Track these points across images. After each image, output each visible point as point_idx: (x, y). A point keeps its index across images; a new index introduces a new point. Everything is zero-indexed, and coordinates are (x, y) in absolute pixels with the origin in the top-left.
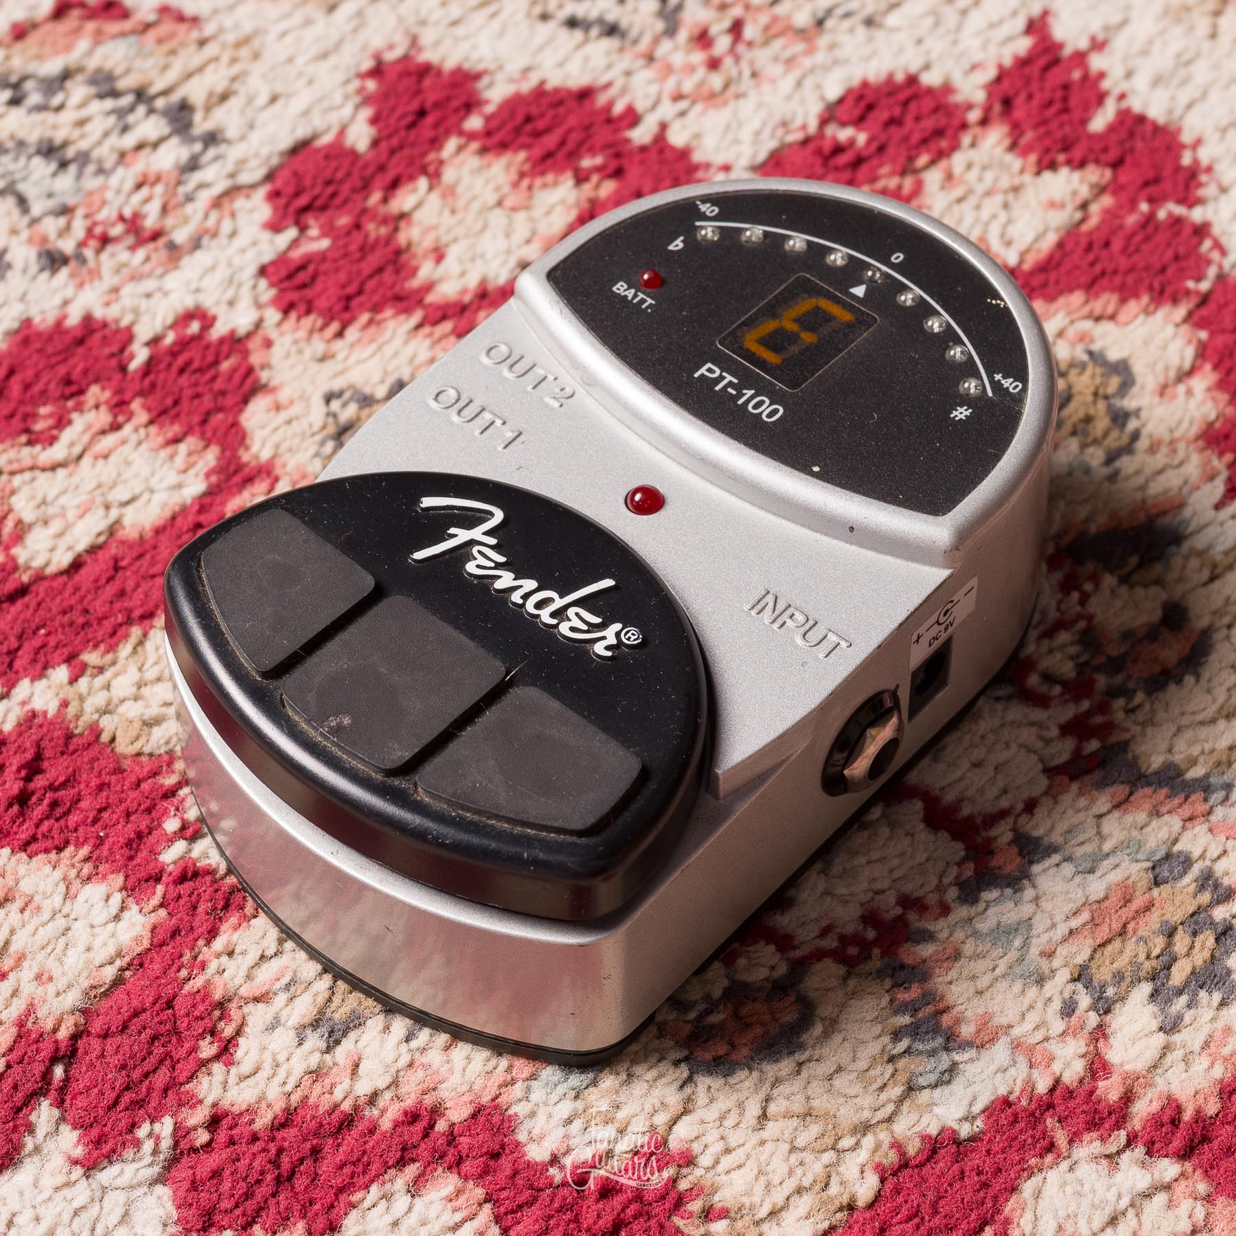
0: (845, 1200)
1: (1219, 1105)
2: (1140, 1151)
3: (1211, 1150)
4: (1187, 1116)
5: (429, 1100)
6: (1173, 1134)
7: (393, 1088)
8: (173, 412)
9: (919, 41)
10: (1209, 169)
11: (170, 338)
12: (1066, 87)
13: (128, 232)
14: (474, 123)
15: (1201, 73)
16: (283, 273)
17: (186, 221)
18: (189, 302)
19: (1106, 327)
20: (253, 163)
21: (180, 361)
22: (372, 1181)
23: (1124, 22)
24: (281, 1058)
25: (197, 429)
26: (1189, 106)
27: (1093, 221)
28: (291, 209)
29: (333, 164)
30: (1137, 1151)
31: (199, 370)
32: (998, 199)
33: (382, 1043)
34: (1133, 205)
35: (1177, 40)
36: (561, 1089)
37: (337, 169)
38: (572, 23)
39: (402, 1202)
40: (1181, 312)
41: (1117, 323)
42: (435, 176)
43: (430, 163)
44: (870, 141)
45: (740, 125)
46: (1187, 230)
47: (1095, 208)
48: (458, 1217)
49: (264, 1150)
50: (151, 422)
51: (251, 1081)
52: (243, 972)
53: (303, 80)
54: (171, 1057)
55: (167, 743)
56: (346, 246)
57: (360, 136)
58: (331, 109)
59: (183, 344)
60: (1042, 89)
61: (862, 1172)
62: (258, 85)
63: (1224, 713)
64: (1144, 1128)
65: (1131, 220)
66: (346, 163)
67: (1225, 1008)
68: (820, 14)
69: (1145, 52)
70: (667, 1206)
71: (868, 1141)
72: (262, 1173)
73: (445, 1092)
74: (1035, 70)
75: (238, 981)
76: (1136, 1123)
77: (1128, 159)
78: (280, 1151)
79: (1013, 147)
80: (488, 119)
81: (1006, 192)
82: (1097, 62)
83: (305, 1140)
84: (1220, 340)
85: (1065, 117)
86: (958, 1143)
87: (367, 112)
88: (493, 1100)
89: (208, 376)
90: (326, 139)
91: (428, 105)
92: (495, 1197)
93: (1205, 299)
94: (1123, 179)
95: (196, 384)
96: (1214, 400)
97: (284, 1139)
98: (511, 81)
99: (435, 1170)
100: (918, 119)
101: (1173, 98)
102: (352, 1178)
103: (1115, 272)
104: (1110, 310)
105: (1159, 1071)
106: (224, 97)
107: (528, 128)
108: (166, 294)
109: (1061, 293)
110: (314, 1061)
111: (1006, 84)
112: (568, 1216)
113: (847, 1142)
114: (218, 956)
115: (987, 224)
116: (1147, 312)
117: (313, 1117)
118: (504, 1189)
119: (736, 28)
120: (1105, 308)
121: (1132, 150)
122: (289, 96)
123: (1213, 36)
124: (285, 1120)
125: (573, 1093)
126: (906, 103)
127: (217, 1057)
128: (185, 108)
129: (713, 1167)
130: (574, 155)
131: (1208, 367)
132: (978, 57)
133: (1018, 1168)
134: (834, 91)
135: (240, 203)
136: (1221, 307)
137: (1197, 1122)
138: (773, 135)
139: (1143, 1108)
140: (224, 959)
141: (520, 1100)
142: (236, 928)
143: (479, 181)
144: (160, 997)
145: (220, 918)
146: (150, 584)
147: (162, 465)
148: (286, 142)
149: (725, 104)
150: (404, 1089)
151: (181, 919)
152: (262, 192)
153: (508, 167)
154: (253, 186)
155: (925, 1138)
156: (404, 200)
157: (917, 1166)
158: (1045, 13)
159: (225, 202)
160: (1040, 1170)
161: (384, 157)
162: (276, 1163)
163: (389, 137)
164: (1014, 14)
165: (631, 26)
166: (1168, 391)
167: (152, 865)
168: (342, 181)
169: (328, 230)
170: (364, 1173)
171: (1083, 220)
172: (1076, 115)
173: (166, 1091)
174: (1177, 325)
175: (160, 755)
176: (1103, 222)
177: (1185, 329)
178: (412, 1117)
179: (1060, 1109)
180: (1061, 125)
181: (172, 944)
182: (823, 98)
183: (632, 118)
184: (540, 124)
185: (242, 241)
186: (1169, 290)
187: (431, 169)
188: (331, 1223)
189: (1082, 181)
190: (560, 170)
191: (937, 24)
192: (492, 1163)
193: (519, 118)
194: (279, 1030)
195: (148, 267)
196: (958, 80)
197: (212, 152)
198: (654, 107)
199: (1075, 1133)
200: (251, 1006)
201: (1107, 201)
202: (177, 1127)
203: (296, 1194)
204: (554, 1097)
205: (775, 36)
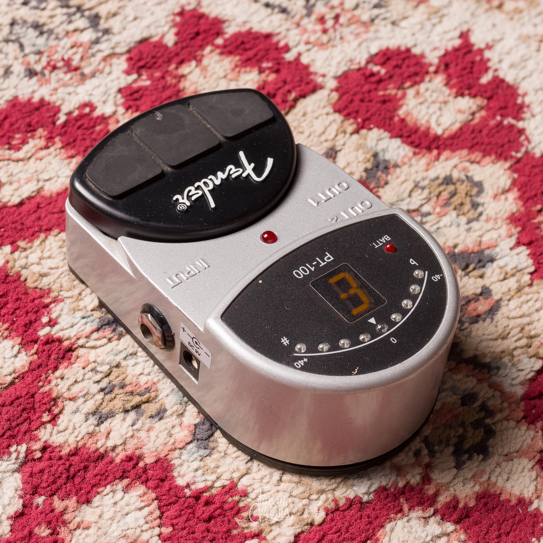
0: (310, 521)
1: (475, 503)
2: (438, 518)
3: (469, 521)
4: (461, 505)
5: (137, 453)
6: (454, 512)
7: (123, 445)
8: (72, 145)
9: (413, 34)
10: (528, 106)
11: (76, 113)
12: (473, 63)
13: (65, 65)
14: (219, 41)
15: (531, 65)
16: (129, 93)
17: (90, 64)
18: (86, 99)
19: (475, 166)
20: (123, 44)
21: (79, 123)
22: (108, 484)
23: (501, 39)
24: (77, 426)
25: (82, 153)
26: (524, 79)
27: (476, 121)
28: (136, 66)
29: (157, 50)
30: (437, 517)
31: (86, 129)
32: (437, 105)
33: (121, 425)
34: (494, 116)
35: (522, 50)
36: (195, 456)
37: (158, 52)
38: (267, 5)
39: (120, 494)
40: (508, 164)
41: (480, 165)
42: (199, 61)
43: (198, 56)
44: (386, 73)
45: (332, 58)
46: (515, 131)
47: (478, 116)
48: (143, 504)
49: (64, 464)
50: (63, 147)
51: (62, 434)
52: (66, 387)
53: (149, 13)
54: (30, 419)
55: (49, 285)
56: (157, 85)
57: (170, 40)
58: (159, 26)
59: (81, 116)
60: (462, 62)
61: (319, 510)
62: (130, 12)
63: (502, 336)
64: (441, 508)
65: (492, 123)
66: (162, 50)
67: (483, 462)
68: (373, 17)
69: (508, 53)
70: (233, 512)
71: (323, 497)
72: (61, 474)
73: (145, 450)
74: (461, 53)
75: (64, 390)
76: (439, 506)
77: (495, 97)
78: (71, 465)
79: (447, 84)
80: (226, 40)
81: (441, 103)
82: (487, 54)
83: (82, 462)
84: (523, 179)
85: (470, 75)
86: (361, 503)
87: (174, 30)
88: (165, 456)
89: (90, 132)
90: (155, 39)
91: (201, 31)
92: (160, 498)
93: (518, 161)
94: (491, 105)
95: (84, 134)
96: (516, 204)
97: (73, 461)
98: (238, 26)
99: (136, 483)
100: (408, 67)
101: (517, 74)
102: (100, 481)
103: (482, 144)
104: (478, 159)
105: (452, 485)
106: (115, 15)
107: (242, 46)
108: (77, 94)
109: (458, 149)
110: (91, 429)
111: (447, 58)
112: (190, 511)
113: (314, 497)
114: (57, 378)
115: (431, 115)
116: (493, 162)
117: (87, 453)
118: (164, 495)
119: (337, 18)
120: (476, 158)
121: (497, 93)
122: (142, 18)
123: (538, 50)
124: (75, 453)
125: (200, 458)
126: (404, 60)
127: (49, 422)
128: (97, 17)
129: (255, 499)
130: (260, 61)
131: (516, 189)
132: (437, 44)
133: (385, 517)
134: (374, 50)
135: (115, 61)
136: (525, 165)
137: (464, 509)
138: (345, 65)
139: (442, 499)
140: (59, 380)
141: (177, 458)
142: (66, 368)
143: (218, 66)
144: (29, 392)
145: (60, 362)
146: (52, 216)
147: (64, 167)
148: (138, 38)
149: (327, 49)
150: (128, 446)
151: (43, 361)
152: (124, 57)
153: (231, 62)
154: (121, 54)
155: (348, 499)
156: (185, 69)
157: (342, 511)
158: (469, 31)
159: (108, 59)
160: (395, 520)
161: (179, 50)
162: (68, 470)
163: (182, 42)
164: (455, 29)
165: (292, 10)
166: (498, 197)
167: (34, 335)
168: (159, 58)
169: (150, 77)
170: (105, 480)
171: (472, 120)
172: (475, 75)
173: (25, 433)
174: (505, 170)
175: (45, 290)
176: (480, 122)
177: (508, 172)
178: (129, 459)
179: (407, 495)
180: (468, 78)
181: (37, 371)
182: (369, 52)
183: (287, 49)
184: (247, 46)
185: (113, 76)
186: (504, 155)
187: (198, 58)
188: (88, 499)
189: (474, 103)
190: (253, 66)
191: (422, 28)
192: (161, 483)
193: (239, 42)
194: (78, 414)
195: (71, 82)
196: (427, 53)
197: (106, 37)
198: (297, 45)
199: (412, 506)
200: (67, 402)
201: (483, 113)
202: (28, 449)
203: (75, 485)
204: (192, 459)
205: (353, 23)
